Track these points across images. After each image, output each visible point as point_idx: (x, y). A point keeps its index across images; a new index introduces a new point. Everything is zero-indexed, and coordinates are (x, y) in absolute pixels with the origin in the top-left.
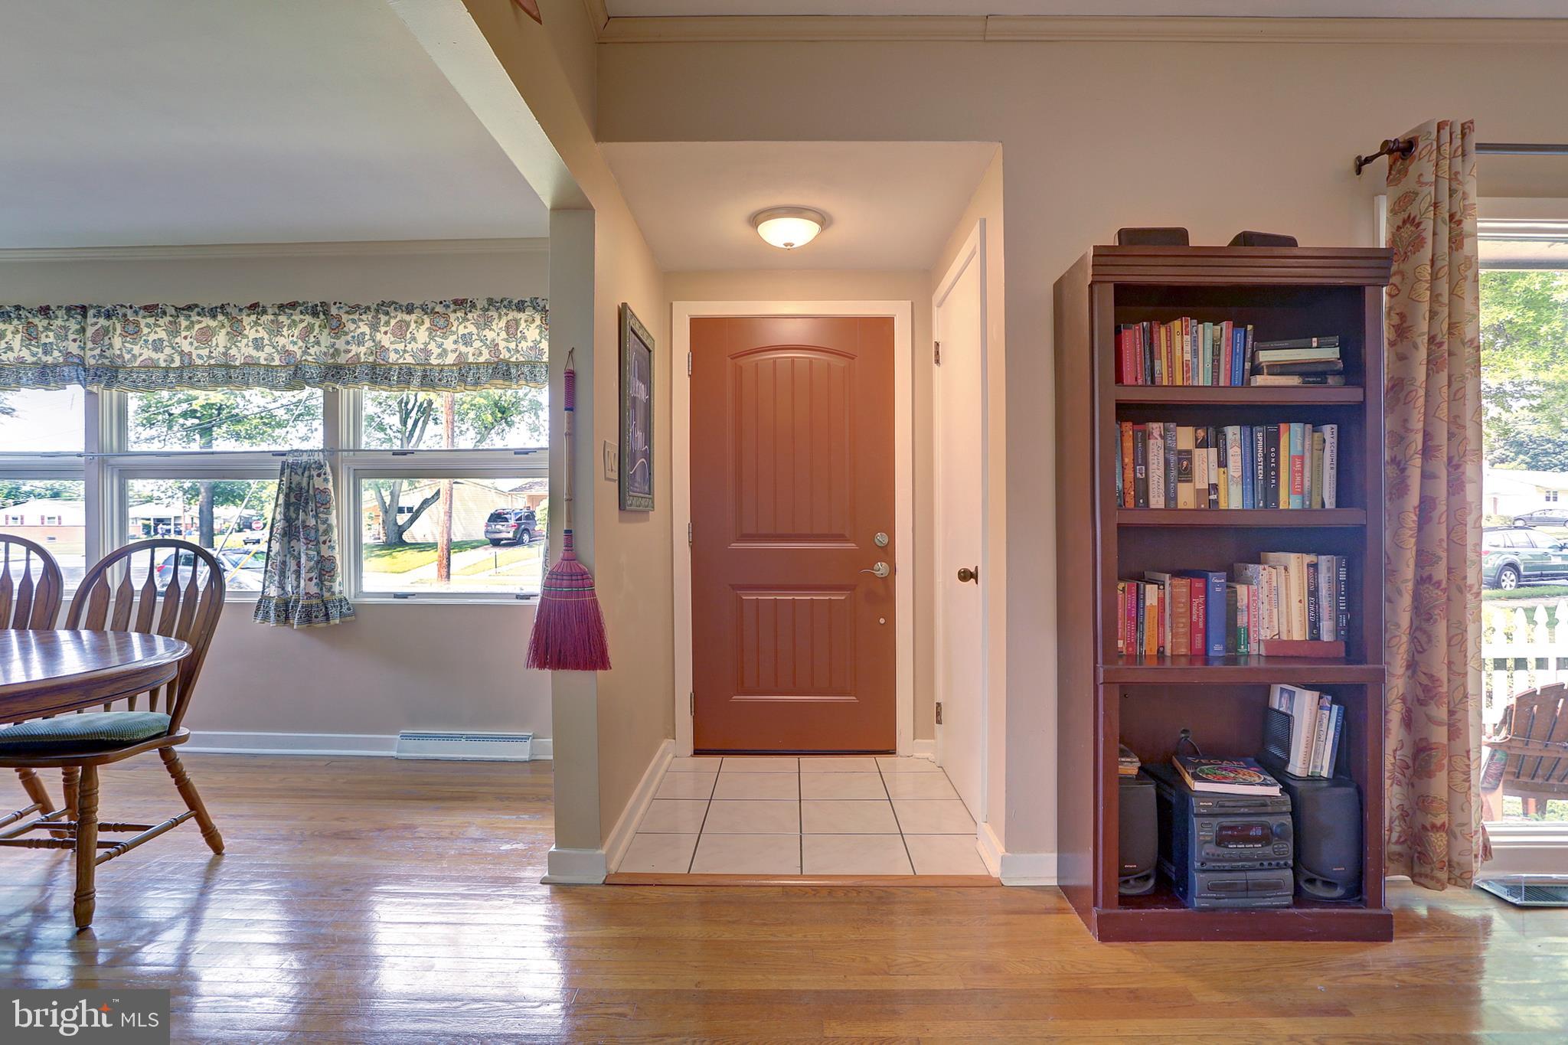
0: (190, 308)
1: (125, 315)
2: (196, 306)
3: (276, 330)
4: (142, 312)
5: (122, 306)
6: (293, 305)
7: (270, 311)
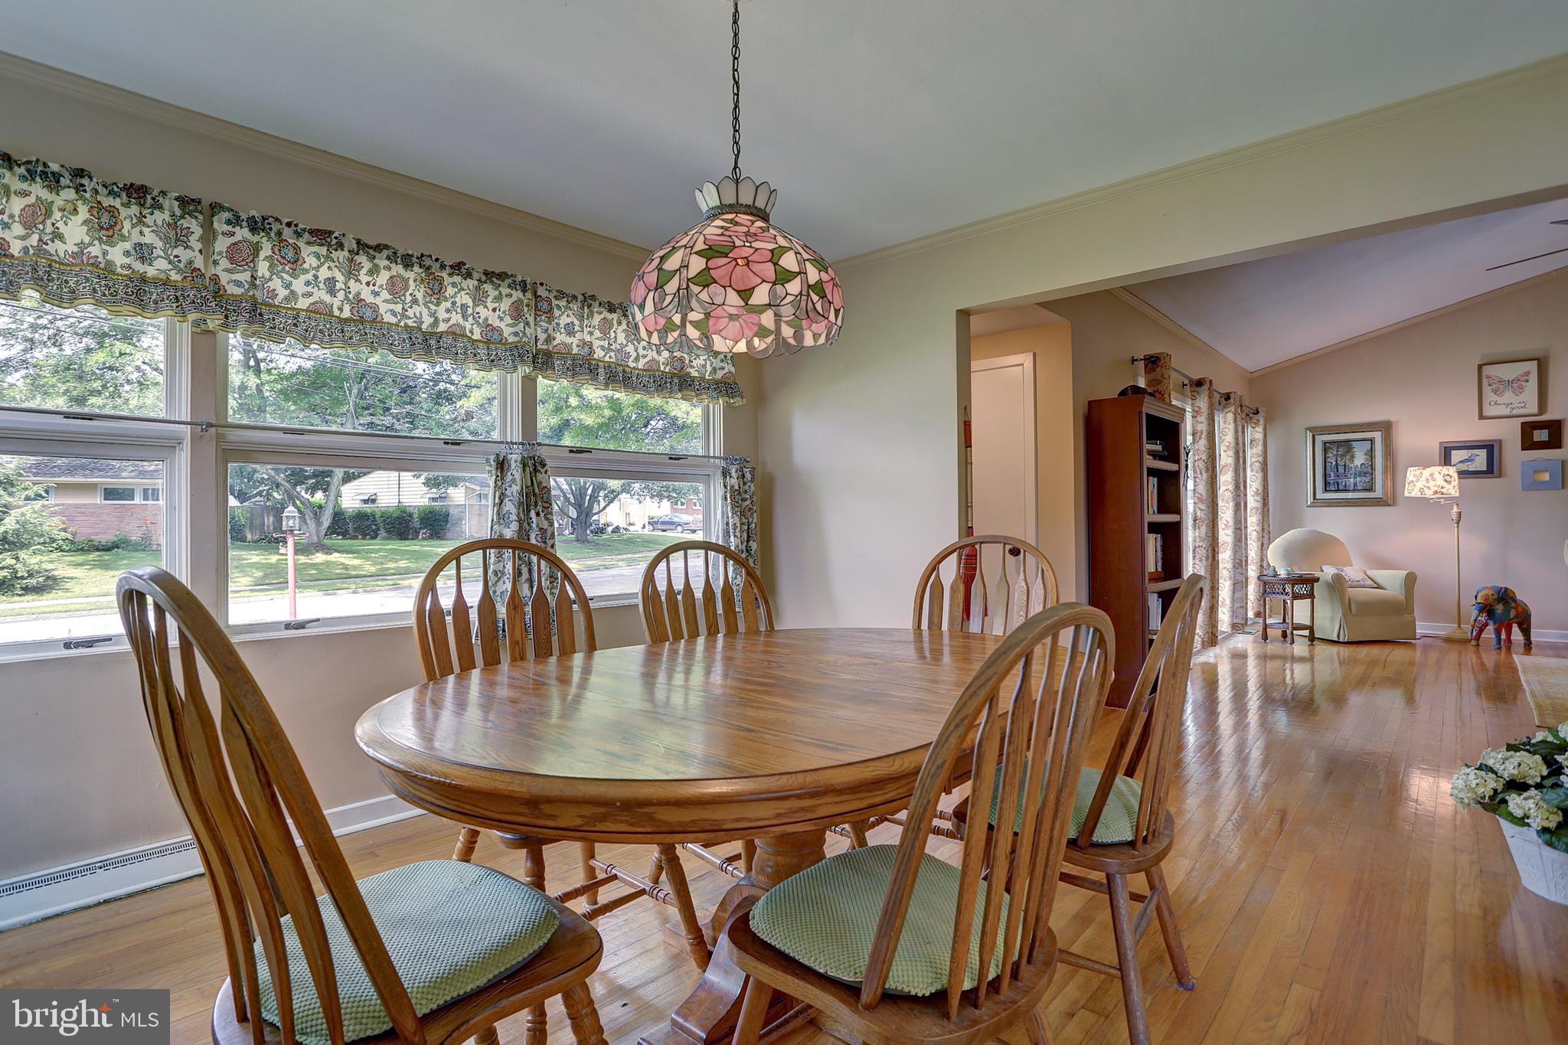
0: (379, 248)
1: (279, 233)
2: (386, 247)
3: (479, 298)
4: (306, 235)
5: (277, 220)
6: (502, 276)
7: (476, 275)
